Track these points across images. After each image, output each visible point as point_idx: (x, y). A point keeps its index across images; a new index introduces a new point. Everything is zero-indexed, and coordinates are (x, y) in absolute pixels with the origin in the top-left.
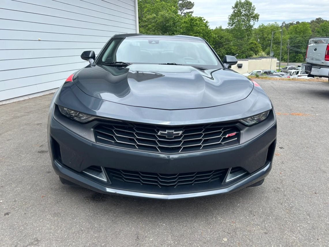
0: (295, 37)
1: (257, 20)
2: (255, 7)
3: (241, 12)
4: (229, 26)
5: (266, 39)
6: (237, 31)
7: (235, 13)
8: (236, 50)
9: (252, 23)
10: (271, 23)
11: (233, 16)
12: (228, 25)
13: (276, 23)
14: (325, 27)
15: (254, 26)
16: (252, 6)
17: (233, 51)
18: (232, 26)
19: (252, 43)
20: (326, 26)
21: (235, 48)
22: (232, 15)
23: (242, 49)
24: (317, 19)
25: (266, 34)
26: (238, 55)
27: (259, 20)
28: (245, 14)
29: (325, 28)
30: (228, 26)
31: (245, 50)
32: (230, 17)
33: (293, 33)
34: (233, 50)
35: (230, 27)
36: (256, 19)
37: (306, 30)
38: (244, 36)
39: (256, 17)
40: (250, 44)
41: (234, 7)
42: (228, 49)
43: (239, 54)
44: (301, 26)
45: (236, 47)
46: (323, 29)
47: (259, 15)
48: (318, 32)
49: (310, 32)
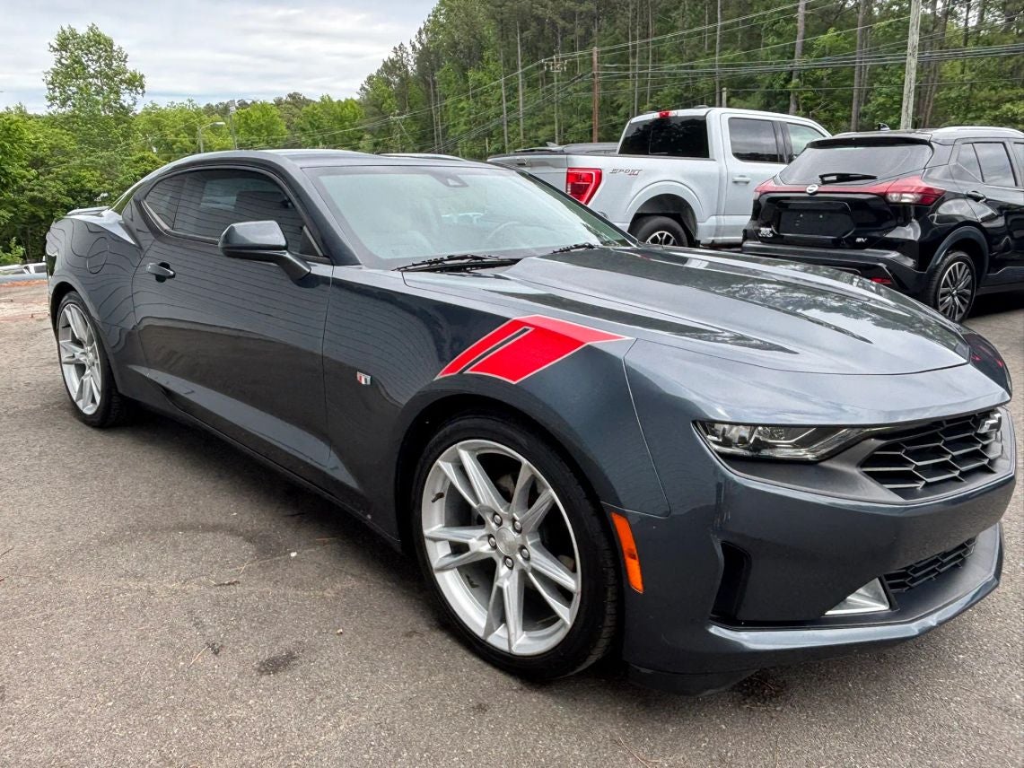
0: (249, 142)
1: (140, 91)
2: (125, 51)
3: (82, 64)
4: (52, 104)
5: (174, 147)
6: (86, 124)
7: (63, 64)
8: (98, 181)
9: (126, 99)
10: (177, 101)
11: (58, 74)
12: (49, 103)
13: (190, 101)
14: (316, 118)
15: (135, 108)
16: (115, 48)
17: (89, 185)
18: (63, 104)
19: (143, 159)
20: (316, 115)
21: (93, 175)
22: (56, 73)
23: (117, 176)
24: (290, 96)
25: (172, 132)
26: (106, 195)
27: (145, 89)
28: (100, 73)
29: (315, 120)
30: (48, 107)
31: (126, 179)
32: (49, 78)
33: (242, 131)
34: (89, 181)
35: (56, 109)
36: (139, 89)
37: (273, 124)
38: (112, 137)
39: (135, 82)
40: (136, 162)
41: (56, 46)
42: (71, 180)
43: (110, 195)
44: (258, 114)
45: (97, 174)
46: (311, 123)
47: (142, 76)
48: (303, 130)
49: (284, 128)
